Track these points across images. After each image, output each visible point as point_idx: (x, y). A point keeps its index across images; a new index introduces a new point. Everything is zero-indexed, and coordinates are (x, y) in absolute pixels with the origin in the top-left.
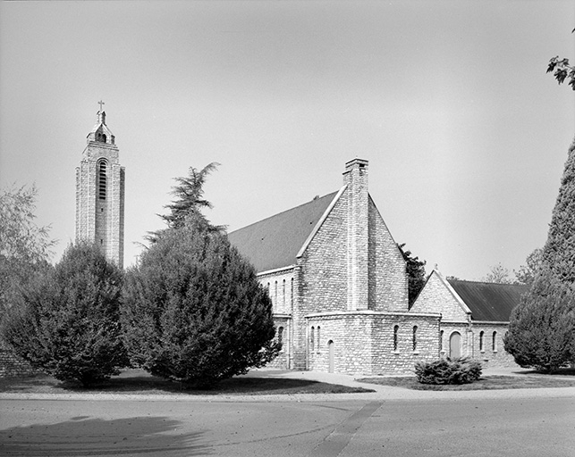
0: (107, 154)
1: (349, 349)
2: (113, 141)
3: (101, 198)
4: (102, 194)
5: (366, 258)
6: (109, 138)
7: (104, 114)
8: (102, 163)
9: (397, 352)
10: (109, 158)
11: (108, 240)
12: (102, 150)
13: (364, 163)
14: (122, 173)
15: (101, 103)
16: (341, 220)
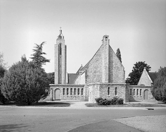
0: (62, 42)
1: (94, 95)
2: (63, 38)
3: (60, 54)
4: (60, 53)
5: (108, 67)
6: (62, 37)
7: (61, 31)
8: (60, 44)
9: (109, 96)
10: (62, 43)
11: (62, 66)
12: (60, 41)
13: (107, 37)
14: (66, 47)
15: (61, 28)
16: (100, 55)
